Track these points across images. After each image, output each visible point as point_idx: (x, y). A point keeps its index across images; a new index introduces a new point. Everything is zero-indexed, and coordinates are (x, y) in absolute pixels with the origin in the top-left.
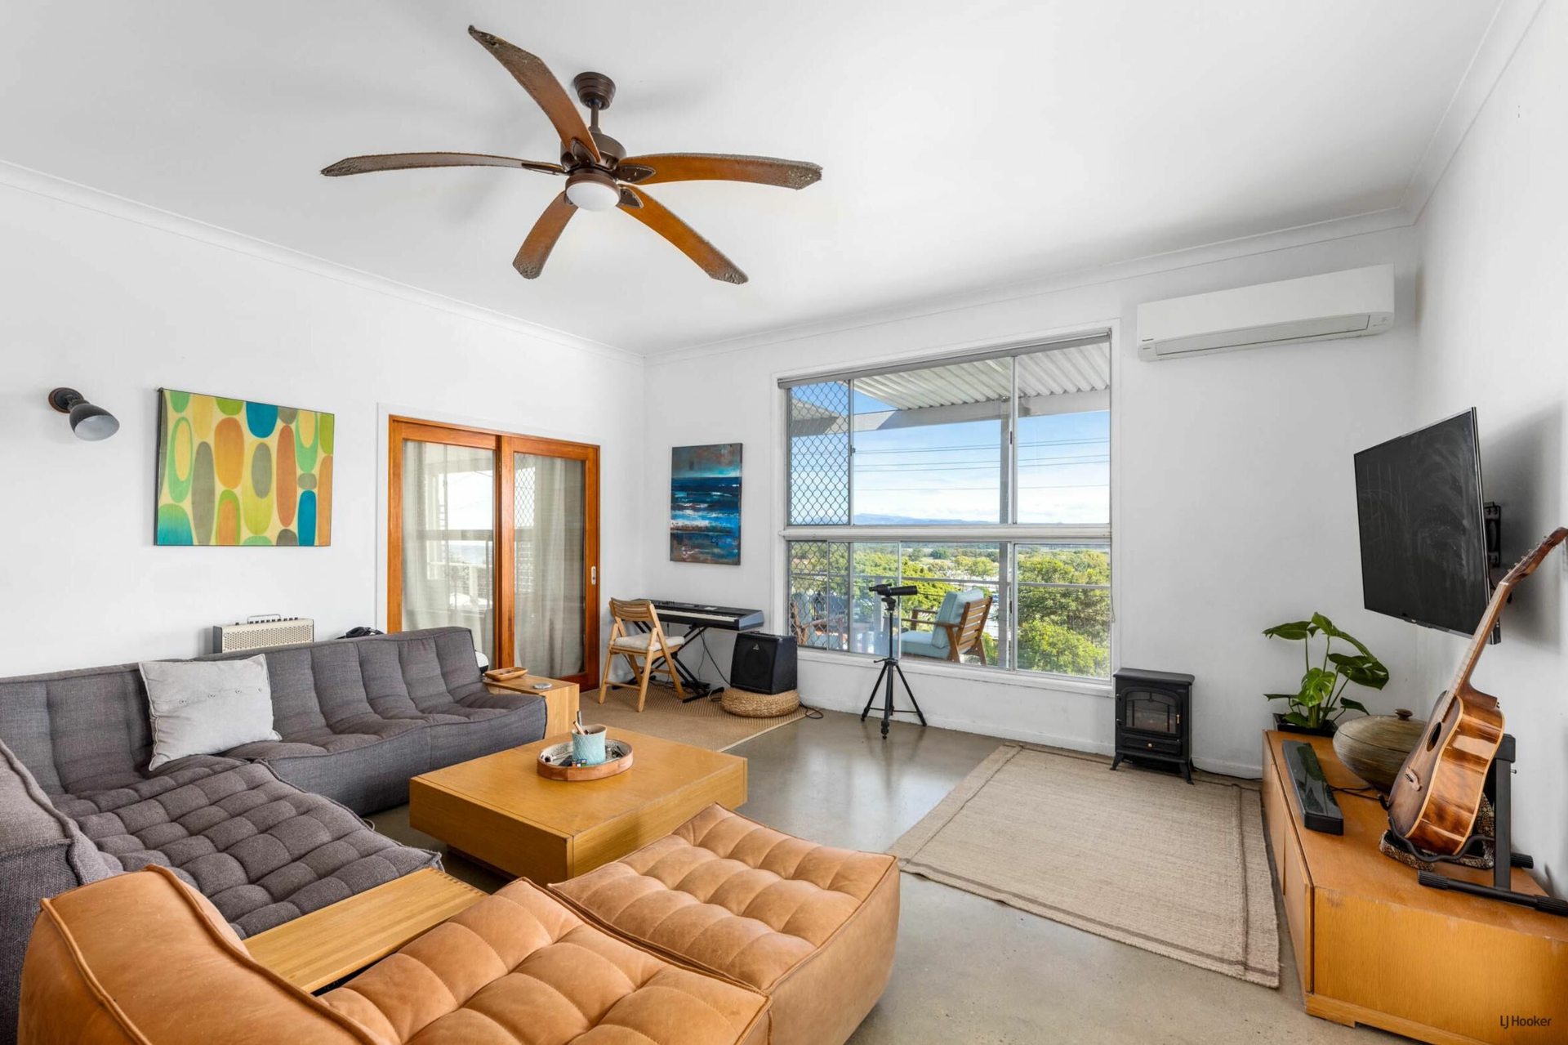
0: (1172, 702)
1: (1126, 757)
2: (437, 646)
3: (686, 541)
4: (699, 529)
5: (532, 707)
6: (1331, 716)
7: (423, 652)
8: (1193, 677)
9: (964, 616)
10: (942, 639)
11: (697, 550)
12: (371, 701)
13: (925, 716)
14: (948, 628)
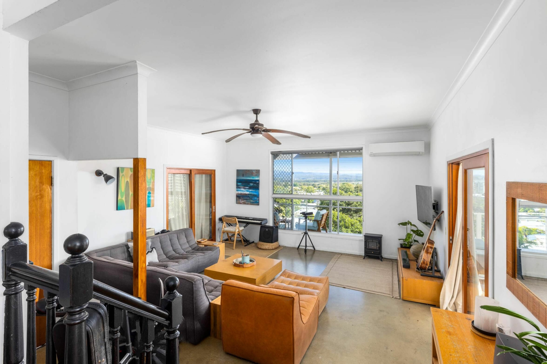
0: (378, 242)
1: (367, 255)
2: (185, 234)
3: (241, 198)
4: (246, 194)
5: (217, 250)
6: (412, 244)
7: (182, 236)
8: (382, 235)
9: (322, 218)
10: (316, 225)
11: (245, 201)
12: (174, 250)
13: (315, 247)
14: (317, 221)
